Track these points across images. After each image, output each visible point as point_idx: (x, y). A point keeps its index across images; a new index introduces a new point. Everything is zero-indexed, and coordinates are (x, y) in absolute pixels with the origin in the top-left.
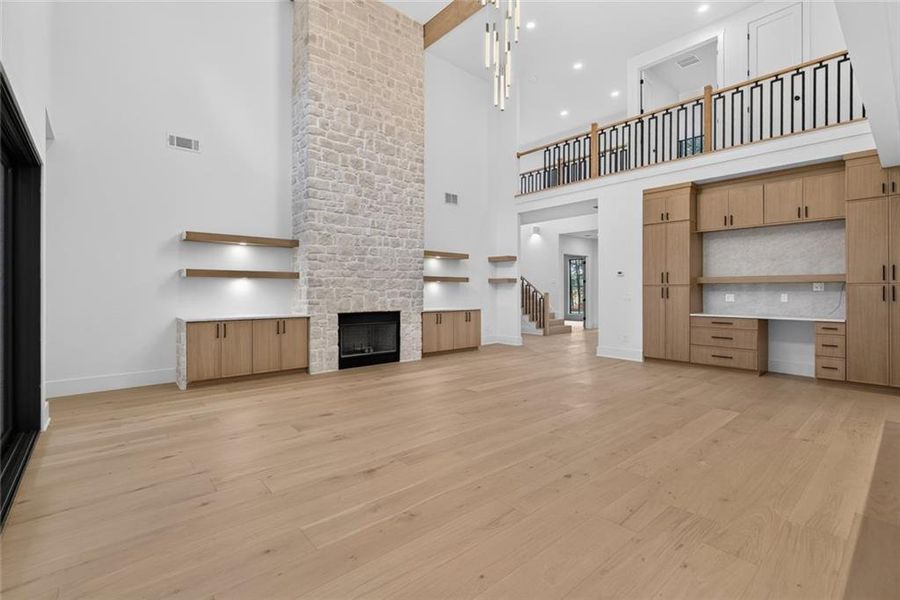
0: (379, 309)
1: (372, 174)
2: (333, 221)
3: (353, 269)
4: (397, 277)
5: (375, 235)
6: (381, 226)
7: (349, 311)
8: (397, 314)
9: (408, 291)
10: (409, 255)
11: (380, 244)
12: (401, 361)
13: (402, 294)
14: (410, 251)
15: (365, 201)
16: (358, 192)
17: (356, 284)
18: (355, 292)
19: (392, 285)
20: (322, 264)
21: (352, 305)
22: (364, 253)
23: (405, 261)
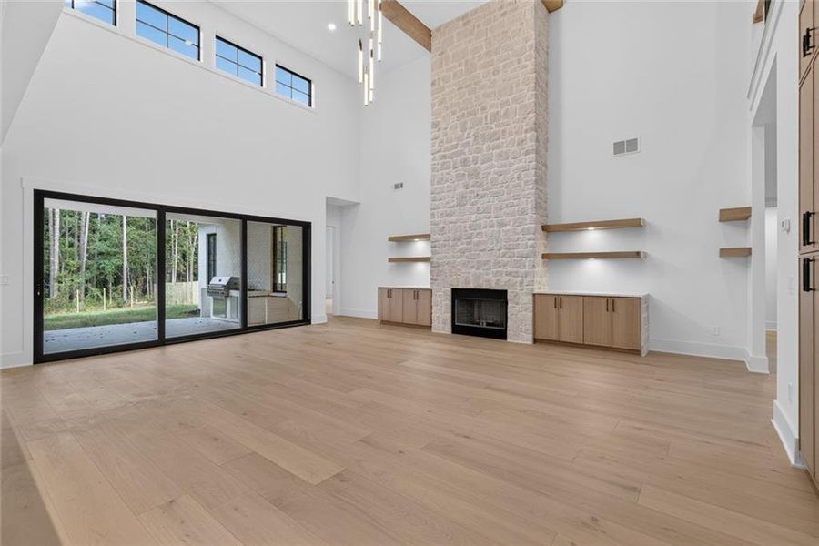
0: (484, 287)
1: (478, 165)
2: (447, 215)
3: (462, 252)
4: (504, 256)
5: (480, 219)
6: (487, 210)
7: (459, 287)
8: (504, 293)
9: (515, 270)
10: (516, 234)
11: (485, 227)
12: (508, 340)
13: (509, 274)
14: (519, 229)
15: (472, 192)
16: (466, 187)
17: (464, 264)
18: (463, 271)
19: (498, 264)
20: (440, 250)
21: (461, 281)
22: (470, 237)
23: (511, 240)
